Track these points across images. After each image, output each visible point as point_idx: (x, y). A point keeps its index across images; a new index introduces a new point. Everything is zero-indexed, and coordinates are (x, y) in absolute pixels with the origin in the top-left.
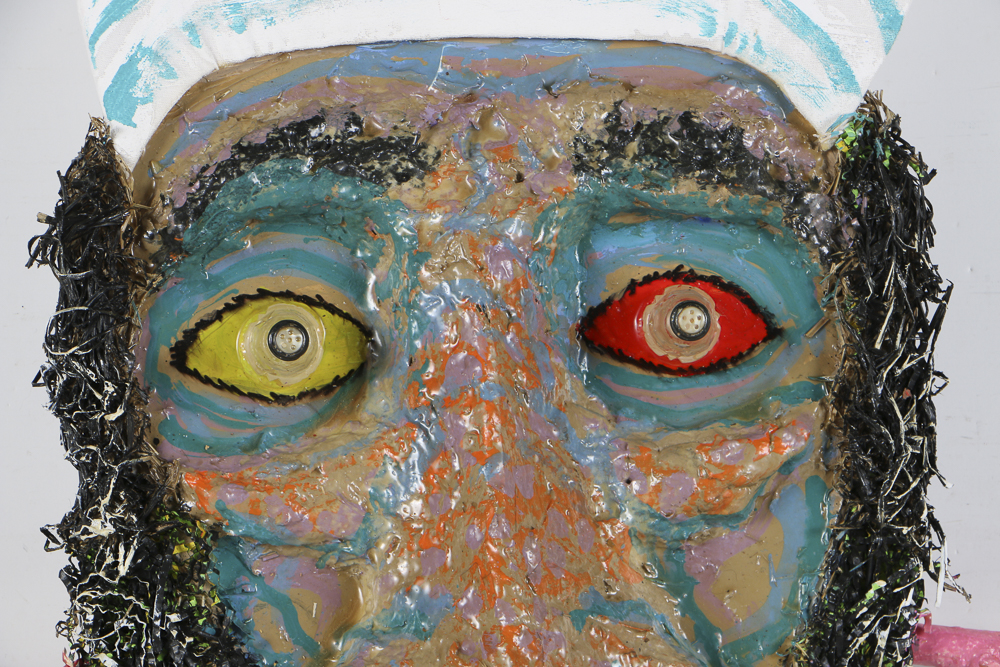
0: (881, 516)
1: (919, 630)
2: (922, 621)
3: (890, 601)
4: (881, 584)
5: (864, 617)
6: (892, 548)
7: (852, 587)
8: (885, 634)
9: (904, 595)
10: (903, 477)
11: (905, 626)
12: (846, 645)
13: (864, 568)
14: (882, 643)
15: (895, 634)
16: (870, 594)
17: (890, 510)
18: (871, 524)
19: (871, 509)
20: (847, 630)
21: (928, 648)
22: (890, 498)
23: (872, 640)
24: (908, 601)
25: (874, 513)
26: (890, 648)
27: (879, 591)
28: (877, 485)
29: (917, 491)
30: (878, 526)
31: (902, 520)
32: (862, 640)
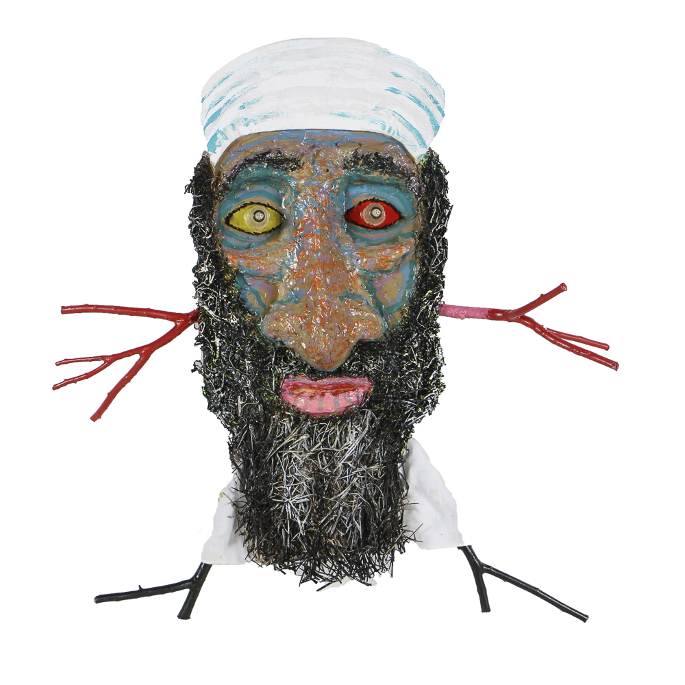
0: (431, 271)
1: (442, 305)
2: (442, 303)
3: (433, 296)
4: (430, 291)
5: (425, 301)
6: (434, 281)
7: (422, 292)
8: (431, 306)
9: (437, 295)
10: (437, 260)
11: (437, 304)
12: (420, 309)
13: (425, 287)
14: (430, 309)
15: (434, 306)
16: (427, 294)
17: (433, 270)
18: (428, 274)
19: (428, 269)
20: (420, 304)
21: (444, 311)
22: (433, 266)
23: (428, 307)
24: (438, 297)
25: (429, 271)
26: (432, 310)
27: (430, 293)
28: (429, 263)
29: (441, 264)
30: (429, 274)
31: (437, 273)
32: (424, 307)
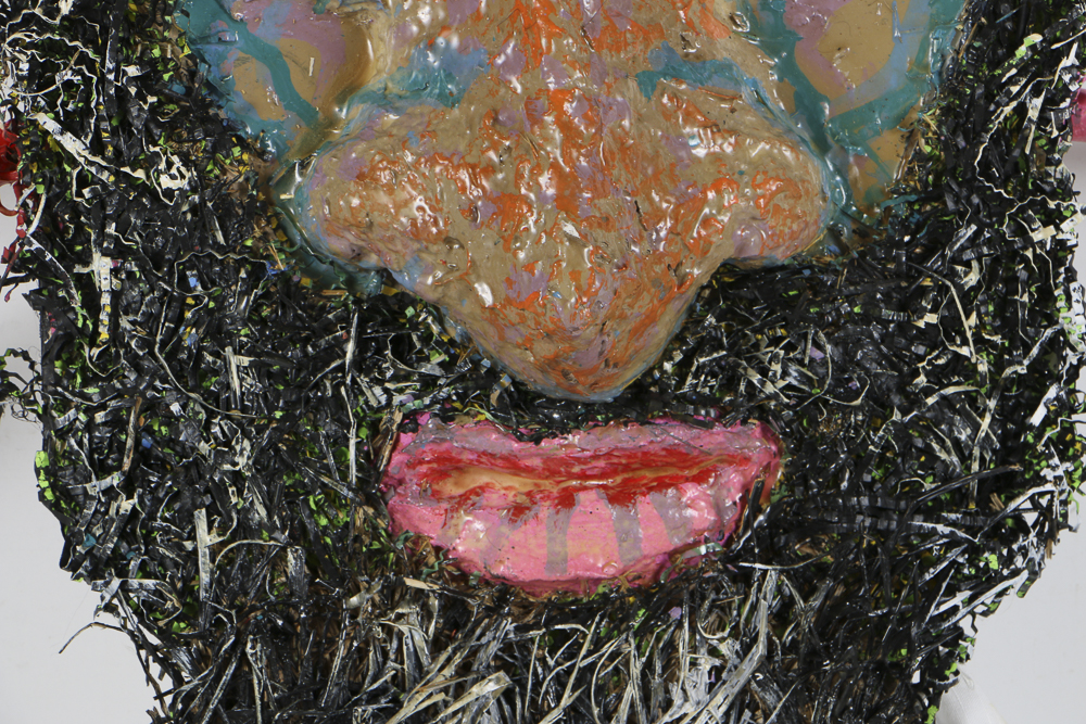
3: (1046, 60)
4: (1036, 38)
5: (1012, 81)
7: (999, 42)
8: (1038, 102)
9: (1065, 52)
11: (1064, 92)
12: (987, 117)
13: (1015, 18)
14: (1033, 114)
15: (1052, 102)
16: (1022, 51)
20: (989, 97)
23: (1021, 110)
24: (1070, 60)
26: (1043, 120)
27: (1033, 48)
32: (1008, 110)
